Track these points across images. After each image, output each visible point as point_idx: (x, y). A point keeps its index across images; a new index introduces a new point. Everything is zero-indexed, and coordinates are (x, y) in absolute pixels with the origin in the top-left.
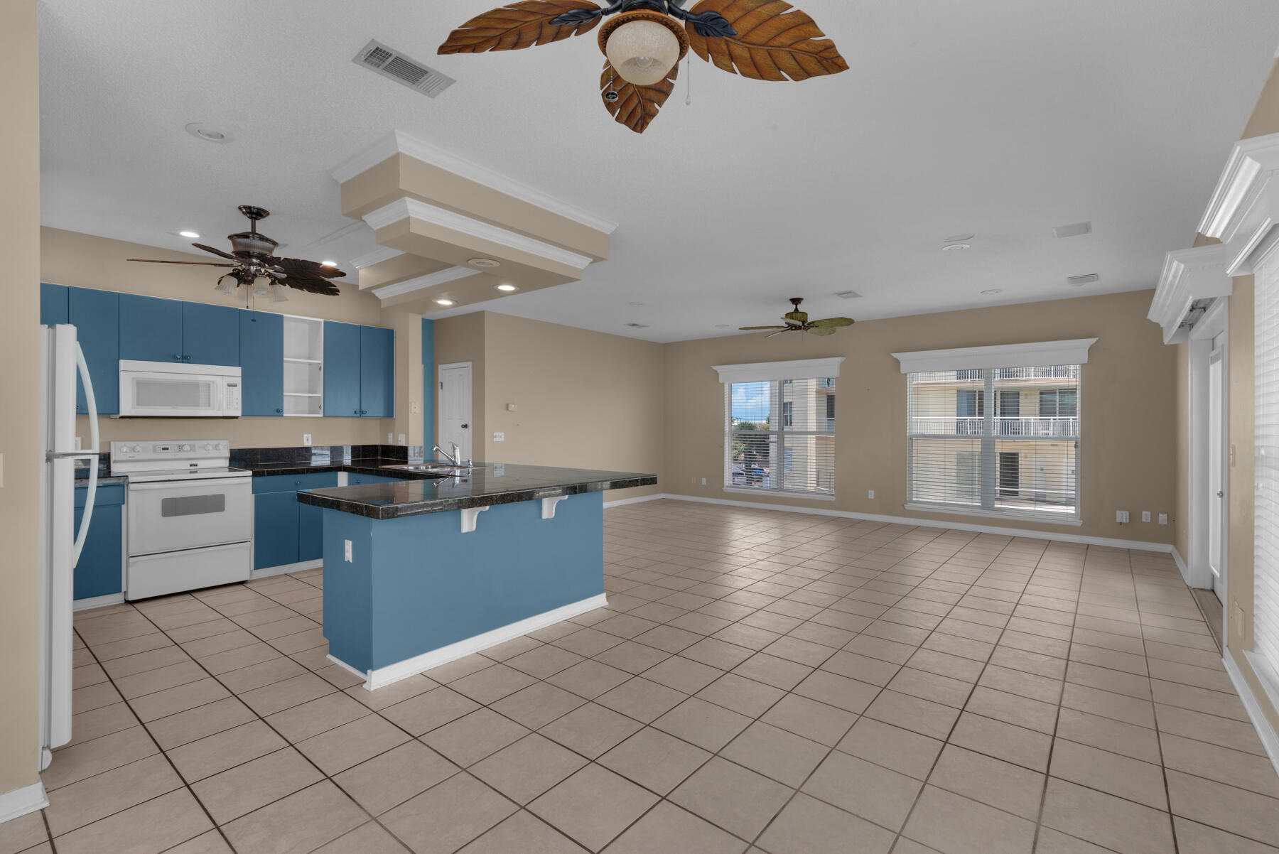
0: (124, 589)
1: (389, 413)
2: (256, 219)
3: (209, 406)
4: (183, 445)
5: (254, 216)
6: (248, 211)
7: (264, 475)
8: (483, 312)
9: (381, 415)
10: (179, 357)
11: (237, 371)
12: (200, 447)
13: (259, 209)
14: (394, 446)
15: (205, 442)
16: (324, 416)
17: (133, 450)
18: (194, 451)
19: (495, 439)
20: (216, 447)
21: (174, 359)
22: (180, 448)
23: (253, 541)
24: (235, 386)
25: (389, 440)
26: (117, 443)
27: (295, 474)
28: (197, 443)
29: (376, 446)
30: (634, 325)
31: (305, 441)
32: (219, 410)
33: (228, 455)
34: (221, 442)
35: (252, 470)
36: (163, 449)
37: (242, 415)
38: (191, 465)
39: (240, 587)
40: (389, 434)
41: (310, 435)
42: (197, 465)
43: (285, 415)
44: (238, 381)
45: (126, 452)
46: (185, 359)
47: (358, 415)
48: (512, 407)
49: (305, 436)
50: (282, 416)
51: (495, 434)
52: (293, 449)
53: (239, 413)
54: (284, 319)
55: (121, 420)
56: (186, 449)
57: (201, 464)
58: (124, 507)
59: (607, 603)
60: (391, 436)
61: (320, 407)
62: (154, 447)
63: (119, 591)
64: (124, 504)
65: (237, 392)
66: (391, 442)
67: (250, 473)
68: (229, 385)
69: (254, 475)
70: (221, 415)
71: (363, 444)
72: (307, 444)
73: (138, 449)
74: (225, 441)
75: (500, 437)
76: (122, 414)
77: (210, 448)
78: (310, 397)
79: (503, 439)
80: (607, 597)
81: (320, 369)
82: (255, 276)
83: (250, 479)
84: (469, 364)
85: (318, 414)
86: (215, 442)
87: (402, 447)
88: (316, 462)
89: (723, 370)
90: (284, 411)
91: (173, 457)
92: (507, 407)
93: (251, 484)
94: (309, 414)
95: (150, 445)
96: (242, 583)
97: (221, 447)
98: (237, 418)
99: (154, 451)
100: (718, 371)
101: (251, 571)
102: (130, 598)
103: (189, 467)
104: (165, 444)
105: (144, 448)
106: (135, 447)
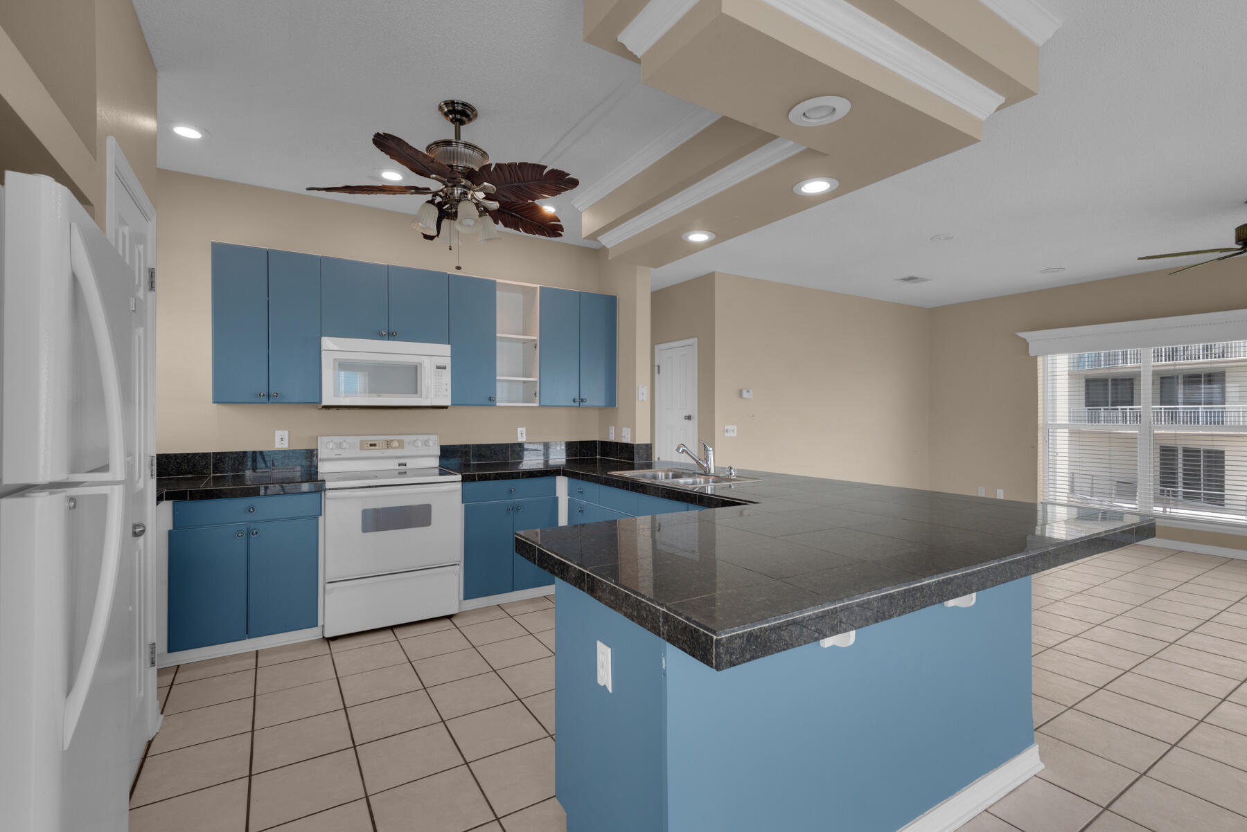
0: (320, 623)
1: (611, 401)
2: (462, 123)
3: (416, 393)
4: (392, 441)
5: (458, 116)
6: (451, 108)
7: (474, 480)
8: (713, 274)
9: (602, 404)
10: (384, 333)
11: (446, 349)
12: (409, 443)
13: (464, 104)
14: (617, 443)
15: (414, 437)
16: (541, 406)
17: (339, 446)
18: (403, 447)
19: (726, 434)
20: (426, 443)
21: (380, 336)
22: (388, 444)
23: (462, 564)
24: (444, 368)
25: (610, 436)
26: (322, 437)
27: (509, 478)
28: (406, 438)
29: (594, 442)
30: (911, 279)
31: (519, 435)
32: (427, 398)
33: (438, 452)
34: (430, 437)
35: (461, 473)
36: (371, 445)
37: (452, 405)
38: (400, 465)
39: (447, 623)
40: (611, 427)
41: (524, 429)
42: (406, 465)
43: (498, 404)
44: (447, 362)
45: (332, 449)
46: (391, 336)
47: (577, 404)
48: (745, 394)
49: (519, 429)
50: (495, 405)
51: (727, 427)
52: (507, 445)
53: (448, 402)
54: (498, 287)
55: (324, 410)
56: (394, 445)
57: (411, 464)
58: (321, 519)
59: (1042, 766)
60: (612, 429)
61: (535, 394)
62: (361, 442)
63: (316, 625)
64: (321, 515)
65: (447, 376)
66: (612, 438)
67: (459, 477)
68: (438, 367)
69: (464, 479)
70: (429, 405)
71: (581, 440)
72: (521, 439)
73: (345, 445)
74: (436, 436)
75: (732, 431)
76: (324, 403)
77: (419, 444)
78: (524, 382)
79: (735, 434)
80: (1040, 753)
81: (536, 347)
82: (459, 201)
83: (459, 486)
84: (694, 341)
85: (534, 402)
86: (425, 437)
87: (627, 445)
88: (531, 461)
89: (1034, 338)
90: (497, 400)
91: (381, 455)
92: (740, 394)
93: (460, 492)
94: (523, 402)
95: (357, 440)
96: (450, 617)
97: (431, 443)
98: (446, 407)
99: (362, 448)
100: (1028, 340)
101: (460, 601)
102: (327, 636)
103: (398, 467)
104: (373, 439)
105: (351, 443)
106: (340, 443)
